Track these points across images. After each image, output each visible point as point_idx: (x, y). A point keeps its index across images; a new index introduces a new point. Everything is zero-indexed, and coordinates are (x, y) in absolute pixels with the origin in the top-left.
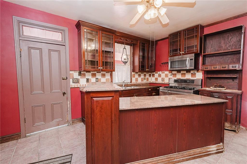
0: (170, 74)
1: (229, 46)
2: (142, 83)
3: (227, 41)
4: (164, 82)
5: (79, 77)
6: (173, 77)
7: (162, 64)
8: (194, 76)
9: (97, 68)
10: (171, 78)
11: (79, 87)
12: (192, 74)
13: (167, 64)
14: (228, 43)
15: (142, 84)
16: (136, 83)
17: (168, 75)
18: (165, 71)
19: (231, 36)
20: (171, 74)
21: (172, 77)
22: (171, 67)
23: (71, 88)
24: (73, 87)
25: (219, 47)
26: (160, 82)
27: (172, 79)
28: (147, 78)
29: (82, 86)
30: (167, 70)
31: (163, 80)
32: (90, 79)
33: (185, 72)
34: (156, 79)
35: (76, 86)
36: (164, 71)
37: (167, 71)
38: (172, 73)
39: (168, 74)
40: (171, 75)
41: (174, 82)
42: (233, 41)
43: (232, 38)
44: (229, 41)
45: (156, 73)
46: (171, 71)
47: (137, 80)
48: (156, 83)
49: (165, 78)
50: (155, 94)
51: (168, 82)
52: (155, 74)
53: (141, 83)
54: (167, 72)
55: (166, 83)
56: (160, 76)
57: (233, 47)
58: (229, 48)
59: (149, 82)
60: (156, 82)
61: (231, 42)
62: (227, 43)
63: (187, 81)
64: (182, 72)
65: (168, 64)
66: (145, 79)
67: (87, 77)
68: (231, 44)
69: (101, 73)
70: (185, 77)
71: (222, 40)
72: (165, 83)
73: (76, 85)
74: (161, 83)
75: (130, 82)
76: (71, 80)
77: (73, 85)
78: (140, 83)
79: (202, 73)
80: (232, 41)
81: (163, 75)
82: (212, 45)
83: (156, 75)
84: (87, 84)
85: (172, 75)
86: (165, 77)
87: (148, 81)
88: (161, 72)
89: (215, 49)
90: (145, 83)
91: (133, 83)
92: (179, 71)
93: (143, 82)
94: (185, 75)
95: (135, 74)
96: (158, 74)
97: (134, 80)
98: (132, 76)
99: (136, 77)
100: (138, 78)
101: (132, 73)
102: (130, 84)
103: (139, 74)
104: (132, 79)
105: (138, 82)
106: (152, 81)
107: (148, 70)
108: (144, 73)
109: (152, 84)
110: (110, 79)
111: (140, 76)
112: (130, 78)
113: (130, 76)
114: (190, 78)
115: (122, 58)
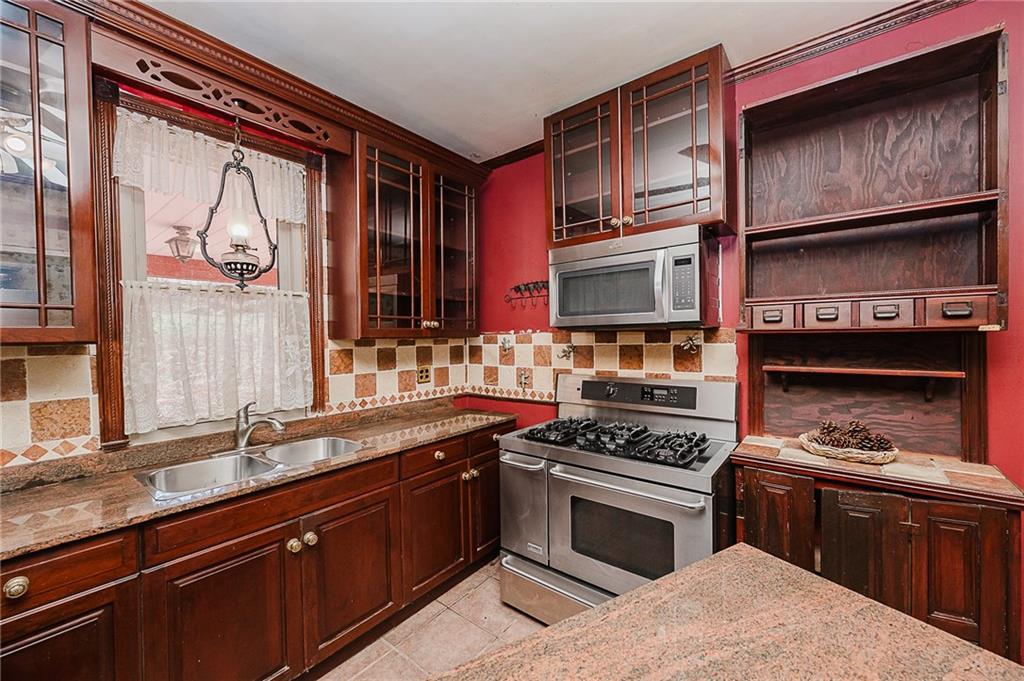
0: (558, 349)
1: (892, 184)
2: (407, 400)
3: (874, 155)
4: (528, 390)
6: (577, 364)
7: (517, 289)
8: (689, 365)
10: (568, 372)
12: (677, 349)
13: (544, 292)
14: (880, 166)
15: (408, 410)
16: (358, 408)
17: (550, 354)
18: (534, 332)
19: (898, 124)
20: (564, 346)
21: (569, 364)
22: (563, 311)
25: (828, 192)
26: (509, 392)
27: (570, 378)
28: (435, 369)
30: (544, 326)
31: (524, 377)
33: (639, 339)
34: (491, 374)
36: (530, 331)
37: (547, 331)
38: (569, 341)
39: (549, 348)
40: (566, 355)
41: (583, 397)
42: (911, 153)
43: (907, 133)
44: (887, 154)
45: (487, 341)
46: (564, 331)
47: (365, 386)
48: (491, 394)
49: (533, 367)
50: (475, 472)
51: (553, 392)
52: (485, 346)
53: (398, 402)
54: (543, 338)
55: (541, 396)
56: (507, 356)
57: (913, 188)
58: (887, 196)
59: (453, 393)
60: (487, 390)
61: (898, 158)
62: (872, 163)
63: (656, 392)
64: (623, 339)
65: (547, 288)
66: (424, 375)
68: (903, 172)
70: (641, 368)
71: (846, 147)
72: (537, 398)
74: (512, 396)
75: (314, 408)
78: (388, 403)
79: (734, 345)
80: (906, 152)
81: (524, 354)
82: (783, 180)
83: (491, 353)
85: (572, 354)
86: (537, 364)
87: (445, 388)
88: (510, 338)
89: (803, 206)
90: (423, 398)
91: (335, 411)
92: (606, 333)
93: (410, 397)
94: (640, 356)
95: (349, 353)
96: (498, 346)
97: (342, 392)
98: (323, 360)
99: (359, 368)
100: (374, 375)
101: (331, 346)
102: (314, 416)
103: (379, 351)
104: (326, 385)
105: (374, 402)
106: (468, 384)
107: (435, 328)
108: (420, 343)
109: (468, 398)
110: (88, 400)
111: (387, 360)
112: (310, 379)
113: (310, 364)
114: (667, 377)
115: (207, 233)
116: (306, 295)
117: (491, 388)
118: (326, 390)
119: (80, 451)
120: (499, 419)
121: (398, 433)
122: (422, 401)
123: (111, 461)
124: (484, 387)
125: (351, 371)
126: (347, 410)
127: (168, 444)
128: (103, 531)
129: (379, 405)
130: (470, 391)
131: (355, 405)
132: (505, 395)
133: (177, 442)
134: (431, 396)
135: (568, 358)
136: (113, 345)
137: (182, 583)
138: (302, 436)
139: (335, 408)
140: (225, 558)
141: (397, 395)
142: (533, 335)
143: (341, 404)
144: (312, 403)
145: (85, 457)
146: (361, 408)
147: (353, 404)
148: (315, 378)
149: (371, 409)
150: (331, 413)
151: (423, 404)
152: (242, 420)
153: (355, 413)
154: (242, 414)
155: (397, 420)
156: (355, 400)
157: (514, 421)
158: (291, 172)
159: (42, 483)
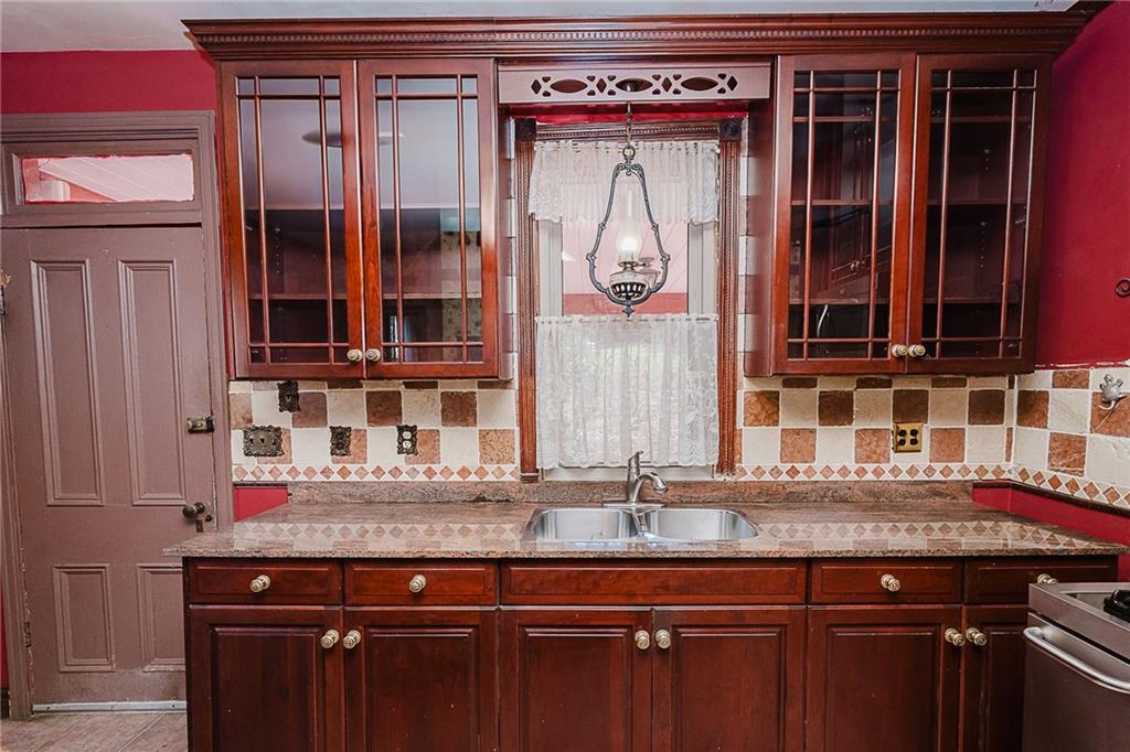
2: (870, 476)
5: (284, 420)
9: (342, 353)
11: (284, 485)
16: (783, 477)
23: (235, 485)
24: (249, 478)
26: (1111, 493)
28: (934, 431)
29: (302, 478)
32: (358, 431)
34: (1069, 450)
35: (267, 478)
45: (1063, 382)
47: (798, 446)
48: (1063, 490)
50: (976, 635)
52: (1056, 393)
53: (853, 477)
59: (973, 476)
60: (1055, 482)
66: (906, 442)
67: (335, 420)
69: (440, 390)
73: (263, 467)
75: (721, 468)
76: (237, 438)
77: (249, 470)
78: (836, 477)
83: (1070, 407)
84: (336, 468)
87: (955, 466)
88: (1124, 374)
90: (904, 477)
91: (749, 477)
95: (772, 398)
96: (1089, 392)
97: (761, 451)
98: (735, 406)
99: (786, 421)
100: (813, 431)
101: (745, 388)
102: (721, 479)
103: (823, 396)
104: (737, 440)
105: (809, 472)
106: (1011, 464)
107: (917, 359)
108: (901, 385)
109: (1010, 491)
110: (513, 432)
111: (836, 410)
112: (716, 430)
113: (716, 410)
115: (596, 255)
116: (714, 316)
117: (1065, 478)
118: (737, 446)
119: (508, 478)
120: (1080, 545)
121: (851, 527)
122: (900, 482)
123: (527, 491)
124: (1048, 474)
125: (776, 423)
126: (767, 477)
127: (570, 484)
128: (468, 556)
129: (818, 477)
130: (1015, 477)
131: (779, 473)
132: (1102, 499)
133: (576, 483)
134: (921, 477)
136: (530, 380)
137: (533, 633)
138: (703, 502)
139: (749, 473)
140: (568, 623)
141: (853, 466)
143: (759, 468)
144: (716, 462)
145: (511, 482)
146: (789, 479)
147: (776, 471)
148: (722, 428)
149: (805, 483)
150: (743, 479)
151: (904, 488)
152: (634, 470)
153: (778, 484)
154: (633, 463)
155: (847, 506)
156: (779, 464)
157: (1112, 559)
158: (700, 154)
159: (484, 500)
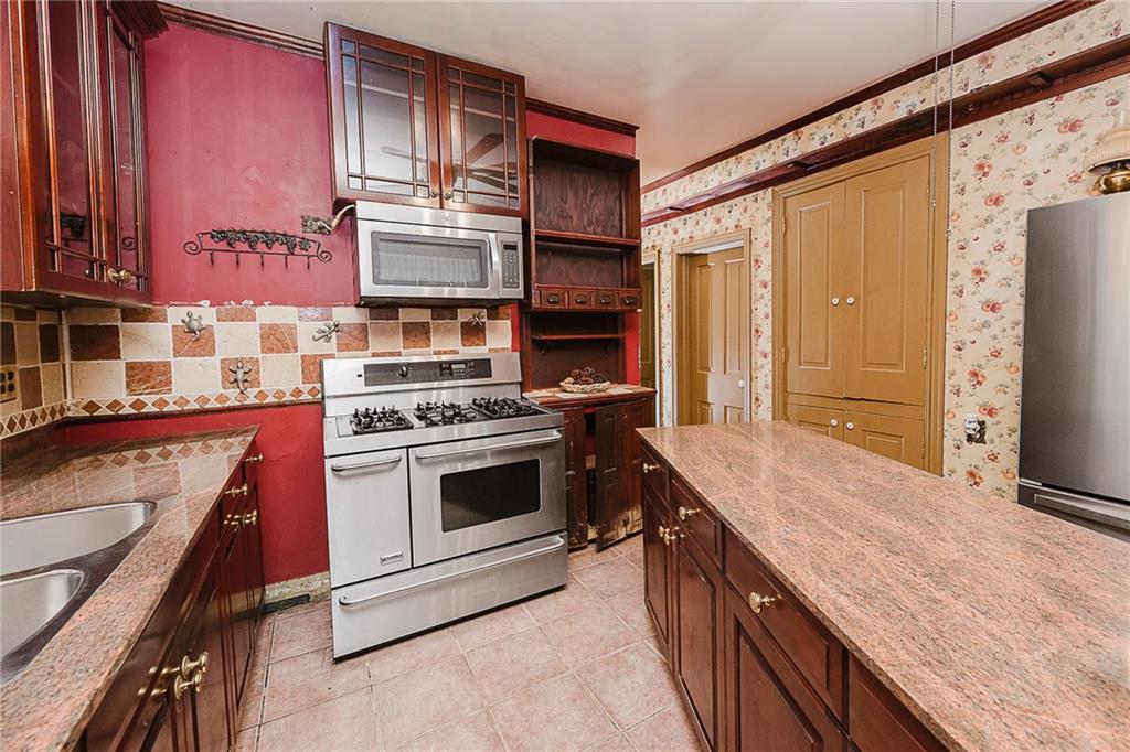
0: (308, 328)
1: (590, 223)
3: (582, 200)
4: (250, 391)
6: (343, 347)
7: (219, 237)
8: (475, 340)
12: (464, 325)
14: (585, 208)
17: (292, 335)
18: (259, 304)
19: (592, 185)
20: (320, 325)
21: (329, 347)
25: (562, 216)
31: (241, 372)
33: (424, 316)
34: (149, 375)
36: (249, 303)
38: (330, 318)
39: (291, 326)
40: (324, 336)
43: (595, 193)
46: (318, 305)
48: (148, 409)
49: (260, 356)
54: (278, 314)
55: (279, 394)
56: (194, 342)
57: (598, 228)
60: (139, 405)
62: (582, 206)
63: (453, 367)
64: (405, 315)
68: (594, 216)
70: (429, 346)
71: (570, 190)
72: (270, 400)
74: (212, 405)
79: (509, 322)
81: (238, 337)
83: (148, 338)
85: (334, 335)
86: (267, 350)
87: (39, 411)
90: (6, 432)
92: (383, 308)
94: (427, 333)
96: (168, 325)
106: (70, 401)
114: (457, 352)
117: (150, 400)
124: (128, 401)
130: (76, 413)
132: (192, 406)
134: (19, 430)
135: (328, 339)
142: (258, 310)
